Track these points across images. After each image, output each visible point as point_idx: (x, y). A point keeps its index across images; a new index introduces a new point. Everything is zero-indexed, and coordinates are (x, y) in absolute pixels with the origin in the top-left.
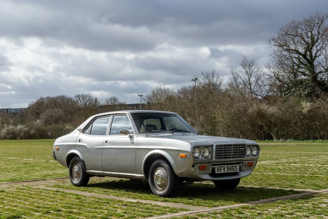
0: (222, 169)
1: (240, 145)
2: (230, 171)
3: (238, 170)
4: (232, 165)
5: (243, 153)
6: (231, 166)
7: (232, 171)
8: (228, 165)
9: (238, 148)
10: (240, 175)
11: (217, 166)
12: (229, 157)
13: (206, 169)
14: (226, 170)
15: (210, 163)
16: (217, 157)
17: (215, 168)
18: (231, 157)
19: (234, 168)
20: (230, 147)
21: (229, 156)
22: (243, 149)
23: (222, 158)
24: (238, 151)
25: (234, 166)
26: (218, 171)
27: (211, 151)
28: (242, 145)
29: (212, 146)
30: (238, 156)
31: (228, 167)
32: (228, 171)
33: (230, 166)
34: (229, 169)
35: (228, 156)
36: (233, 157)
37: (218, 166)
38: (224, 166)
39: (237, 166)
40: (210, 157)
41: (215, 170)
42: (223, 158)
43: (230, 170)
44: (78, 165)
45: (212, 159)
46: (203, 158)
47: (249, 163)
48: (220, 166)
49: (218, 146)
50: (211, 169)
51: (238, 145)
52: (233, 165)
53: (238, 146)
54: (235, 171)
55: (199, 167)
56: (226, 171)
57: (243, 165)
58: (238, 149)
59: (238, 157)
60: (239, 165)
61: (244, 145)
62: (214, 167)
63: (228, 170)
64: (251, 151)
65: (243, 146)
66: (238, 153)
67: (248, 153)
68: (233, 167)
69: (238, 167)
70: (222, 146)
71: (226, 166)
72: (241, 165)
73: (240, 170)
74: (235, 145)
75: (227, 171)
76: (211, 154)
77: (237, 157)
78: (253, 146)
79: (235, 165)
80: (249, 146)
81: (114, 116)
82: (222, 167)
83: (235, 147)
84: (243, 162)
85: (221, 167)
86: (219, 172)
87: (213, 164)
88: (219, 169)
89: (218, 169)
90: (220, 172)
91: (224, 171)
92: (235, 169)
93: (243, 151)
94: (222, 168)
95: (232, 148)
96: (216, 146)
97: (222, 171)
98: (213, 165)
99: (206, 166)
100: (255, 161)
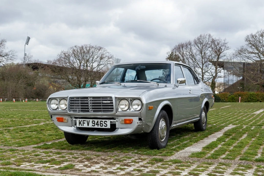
0: (85, 123)
2: (96, 126)
4: (99, 120)
6: (98, 121)
7: (99, 127)
8: (94, 120)
11: (79, 119)
13: (64, 121)
14: (91, 124)
16: (72, 109)
19: (103, 123)
22: (109, 102)
24: (102, 104)
25: (103, 122)
26: (80, 124)
32: (94, 126)
33: (96, 121)
34: (94, 123)
37: (80, 120)
38: (88, 120)
43: (96, 124)
45: (66, 111)
46: (60, 110)
47: (125, 120)
48: (83, 120)
51: (100, 98)
52: (101, 120)
54: (104, 127)
55: (57, 118)
56: (91, 126)
57: (117, 121)
58: (101, 102)
59: (103, 111)
61: (111, 97)
62: (75, 120)
63: (94, 125)
64: (129, 105)
66: (102, 107)
68: (101, 122)
70: (79, 98)
71: (91, 120)
72: (115, 120)
77: (101, 111)
79: (104, 120)
80: (125, 99)
82: (85, 121)
84: (117, 117)
86: (80, 126)
88: (82, 123)
89: (80, 123)
90: (82, 126)
91: (88, 125)
92: (104, 124)
94: (86, 122)
96: (70, 98)
97: (85, 126)
99: (64, 118)
100: (138, 118)
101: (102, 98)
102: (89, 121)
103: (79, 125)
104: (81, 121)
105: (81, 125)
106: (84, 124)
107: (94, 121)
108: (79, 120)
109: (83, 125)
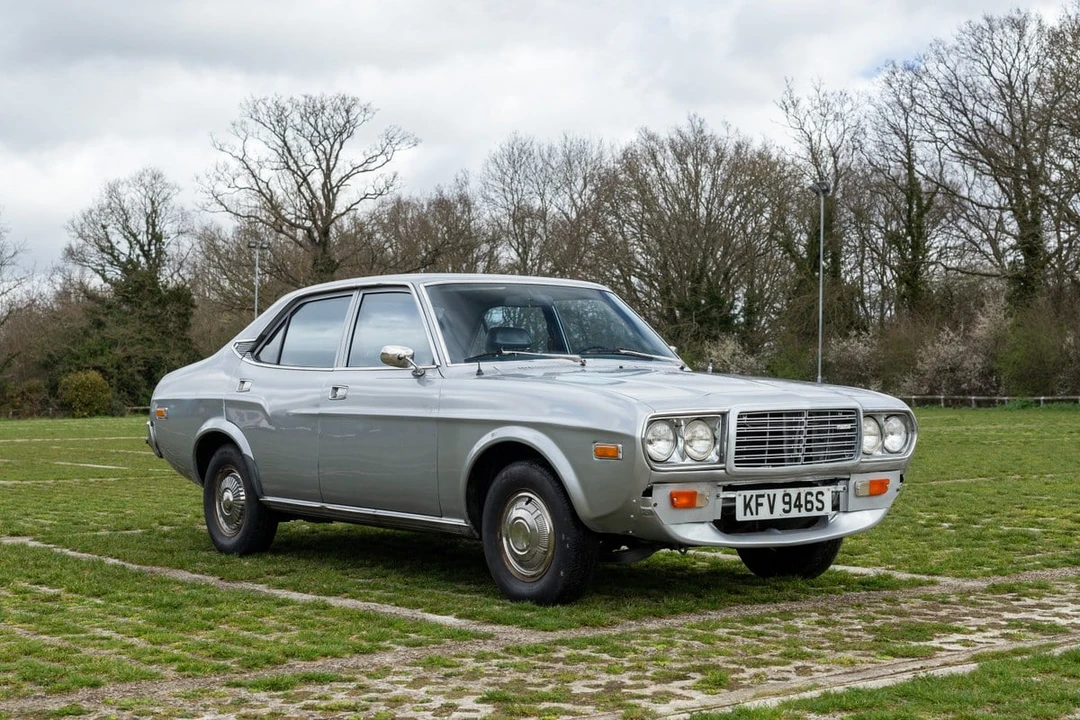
0: (761, 505)
1: (834, 412)
2: (794, 513)
3: (828, 510)
4: (803, 491)
5: (846, 443)
6: (799, 494)
7: (804, 514)
8: (789, 491)
9: (826, 422)
10: (835, 526)
11: (743, 493)
12: (791, 460)
13: (698, 503)
14: (779, 506)
15: (712, 480)
16: (744, 457)
17: (734, 500)
18: (797, 460)
19: (813, 499)
20: (794, 419)
21: (793, 455)
22: (848, 426)
23: (763, 461)
24: (829, 435)
25: (811, 494)
26: (748, 510)
27: (718, 434)
28: (844, 413)
29: (724, 415)
30: (829, 453)
31: (785, 495)
32: (788, 511)
33: (793, 492)
34: (789, 503)
35: (786, 456)
36: (806, 459)
37: (748, 493)
38: (771, 492)
39: (822, 493)
40: (716, 459)
41: (734, 507)
42: (769, 461)
43: (795, 506)
44: (235, 477)
45: (723, 465)
46: (688, 461)
47: (873, 483)
48: (755, 493)
49: (749, 416)
50: (719, 504)
51: (826, 414)
52: (808, 489)
53: (829, 418)
54: (815, 513)
55: (672, 496)
56: (778, 514)
57: (846, 490)
58: (829, 426)
59: (828, 457)
60: (832, 488)
61: (854, 411)
62: (731, 495)
63: (787, 507)
64: (882, 434)
65: (848, 417)
66: (829, 444)
67: (869, 441)
68: (809, 498)
69: (827, 499)
70: (765, 415)
71: (780, 492)
72: (840, 487)
73: (836, 507)
74: (812, 413)
75: (784, 511)
76: (718, 447)
77: (822, 458)
78: (891, 414)
79: (814, 490)
80: (871, 415)
81: (364, 295)
82: (763, 496)
83: (814, 418)
84: (847, 477)
85: (758, 496)
86: (749, 517)
87: (726, 483)
88: (753, 504)
89: (747, 506)
90: (754, 518)
91: (772, 512)
92: (817, 504)
93: (847, 435)
94: (764, 501)
95: (802, 423)
96: (739, 417)
97: (764, 514)
98: (727, 489)
99: (699, 492)
100: (898, 473)
101: (832, 413)
102: (775, 495)
103: (745, 514)
104: (752, 496)
105: (752, 514)
106: (759, 508)
107: (789, 495)
108: (745, 497)
109: (757, 514)
